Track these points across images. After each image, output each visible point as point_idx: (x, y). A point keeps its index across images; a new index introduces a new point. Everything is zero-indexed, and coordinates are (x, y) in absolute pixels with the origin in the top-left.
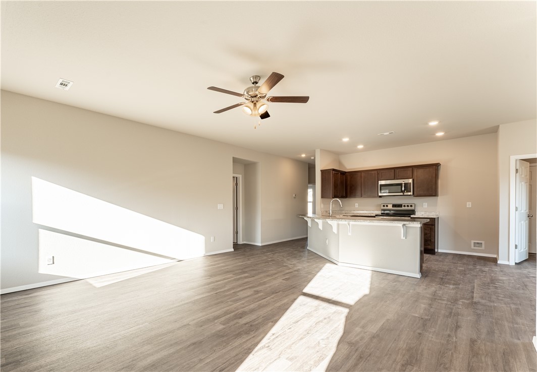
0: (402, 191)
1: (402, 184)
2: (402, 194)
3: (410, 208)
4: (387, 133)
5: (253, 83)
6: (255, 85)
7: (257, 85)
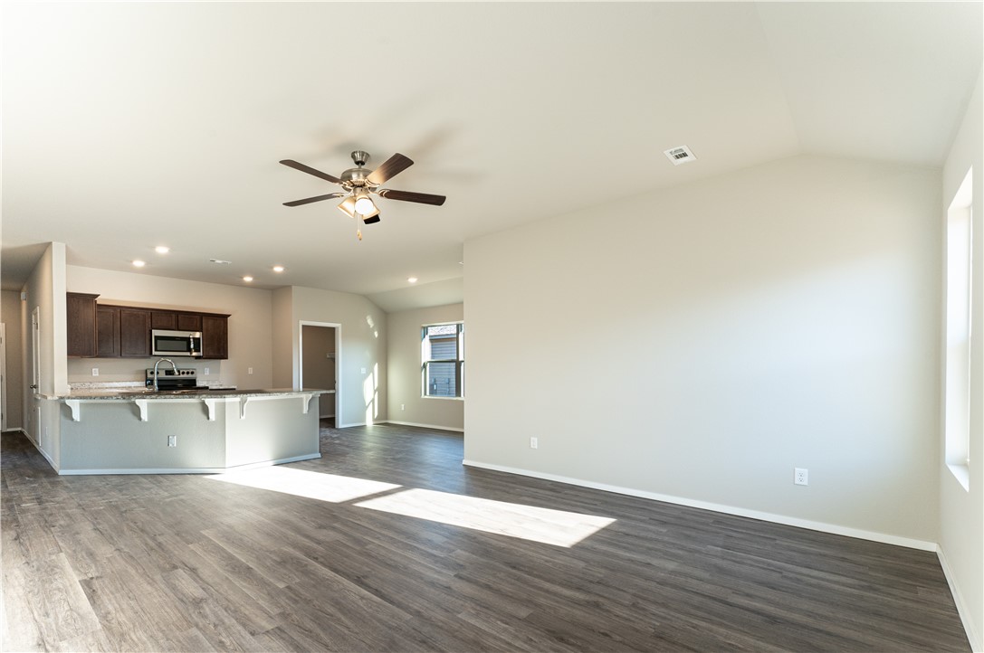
0: (189, 350)
1: (189, 338)
2: (188, 354)
3: (190, 376)
4: (220, 262)
5: (357, 163)
6: (360, 168)
7: (363, 167)
